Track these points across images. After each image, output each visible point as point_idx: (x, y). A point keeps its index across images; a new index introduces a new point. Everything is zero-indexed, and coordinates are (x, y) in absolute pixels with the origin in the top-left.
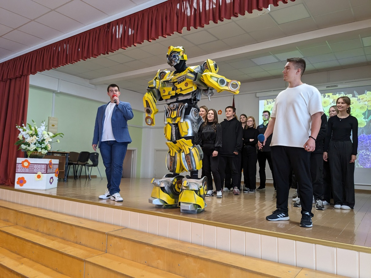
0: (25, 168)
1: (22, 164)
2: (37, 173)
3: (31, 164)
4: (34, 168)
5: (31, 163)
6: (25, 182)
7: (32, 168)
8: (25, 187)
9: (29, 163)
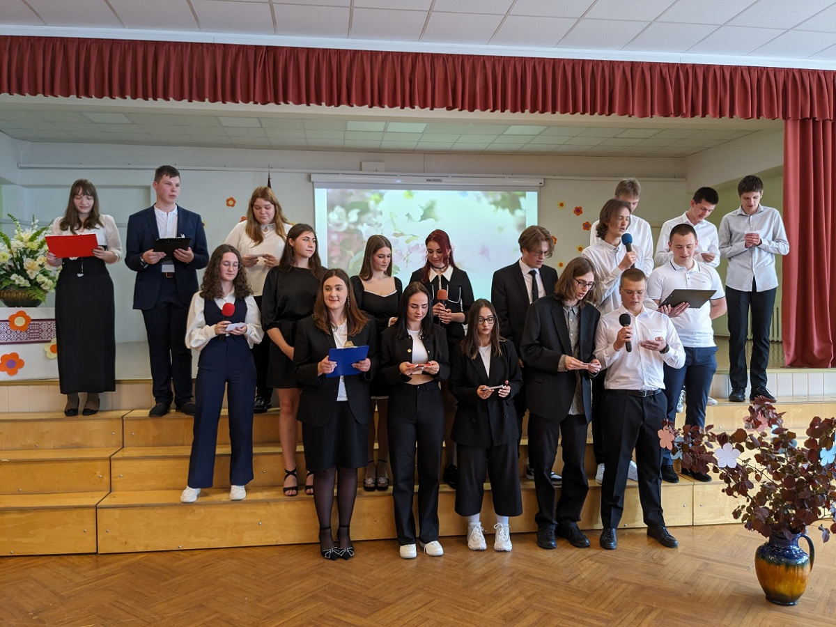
0: (18, 331)
1: (8, 323)
2: (50, 341)
3: (33, 320)
4: (42, 331)
5: (32, 318)
6: (21, 364)
7: (36, 331)
8: (21, 374)
9: (27, 318)
